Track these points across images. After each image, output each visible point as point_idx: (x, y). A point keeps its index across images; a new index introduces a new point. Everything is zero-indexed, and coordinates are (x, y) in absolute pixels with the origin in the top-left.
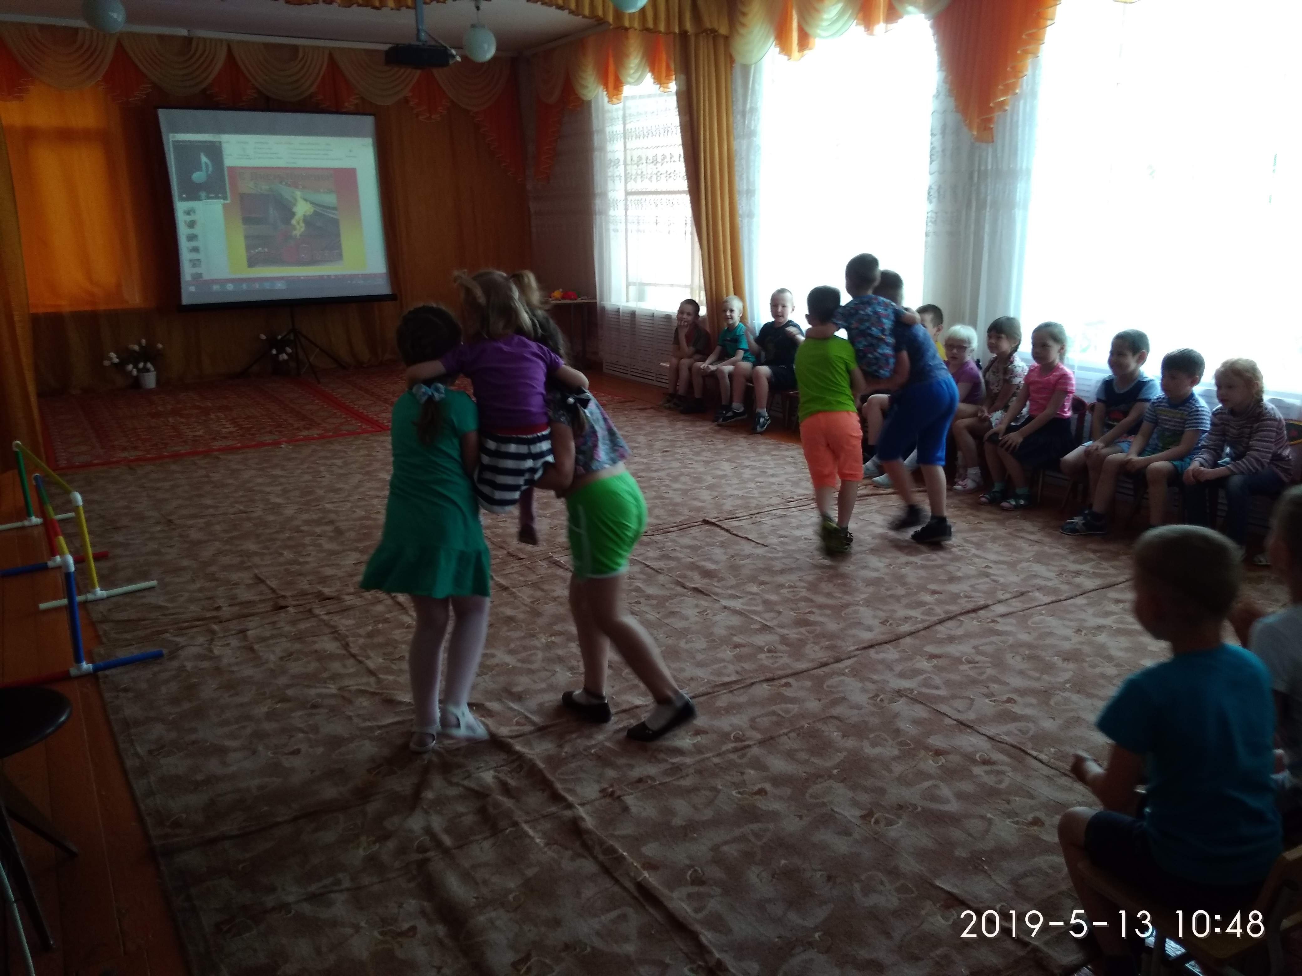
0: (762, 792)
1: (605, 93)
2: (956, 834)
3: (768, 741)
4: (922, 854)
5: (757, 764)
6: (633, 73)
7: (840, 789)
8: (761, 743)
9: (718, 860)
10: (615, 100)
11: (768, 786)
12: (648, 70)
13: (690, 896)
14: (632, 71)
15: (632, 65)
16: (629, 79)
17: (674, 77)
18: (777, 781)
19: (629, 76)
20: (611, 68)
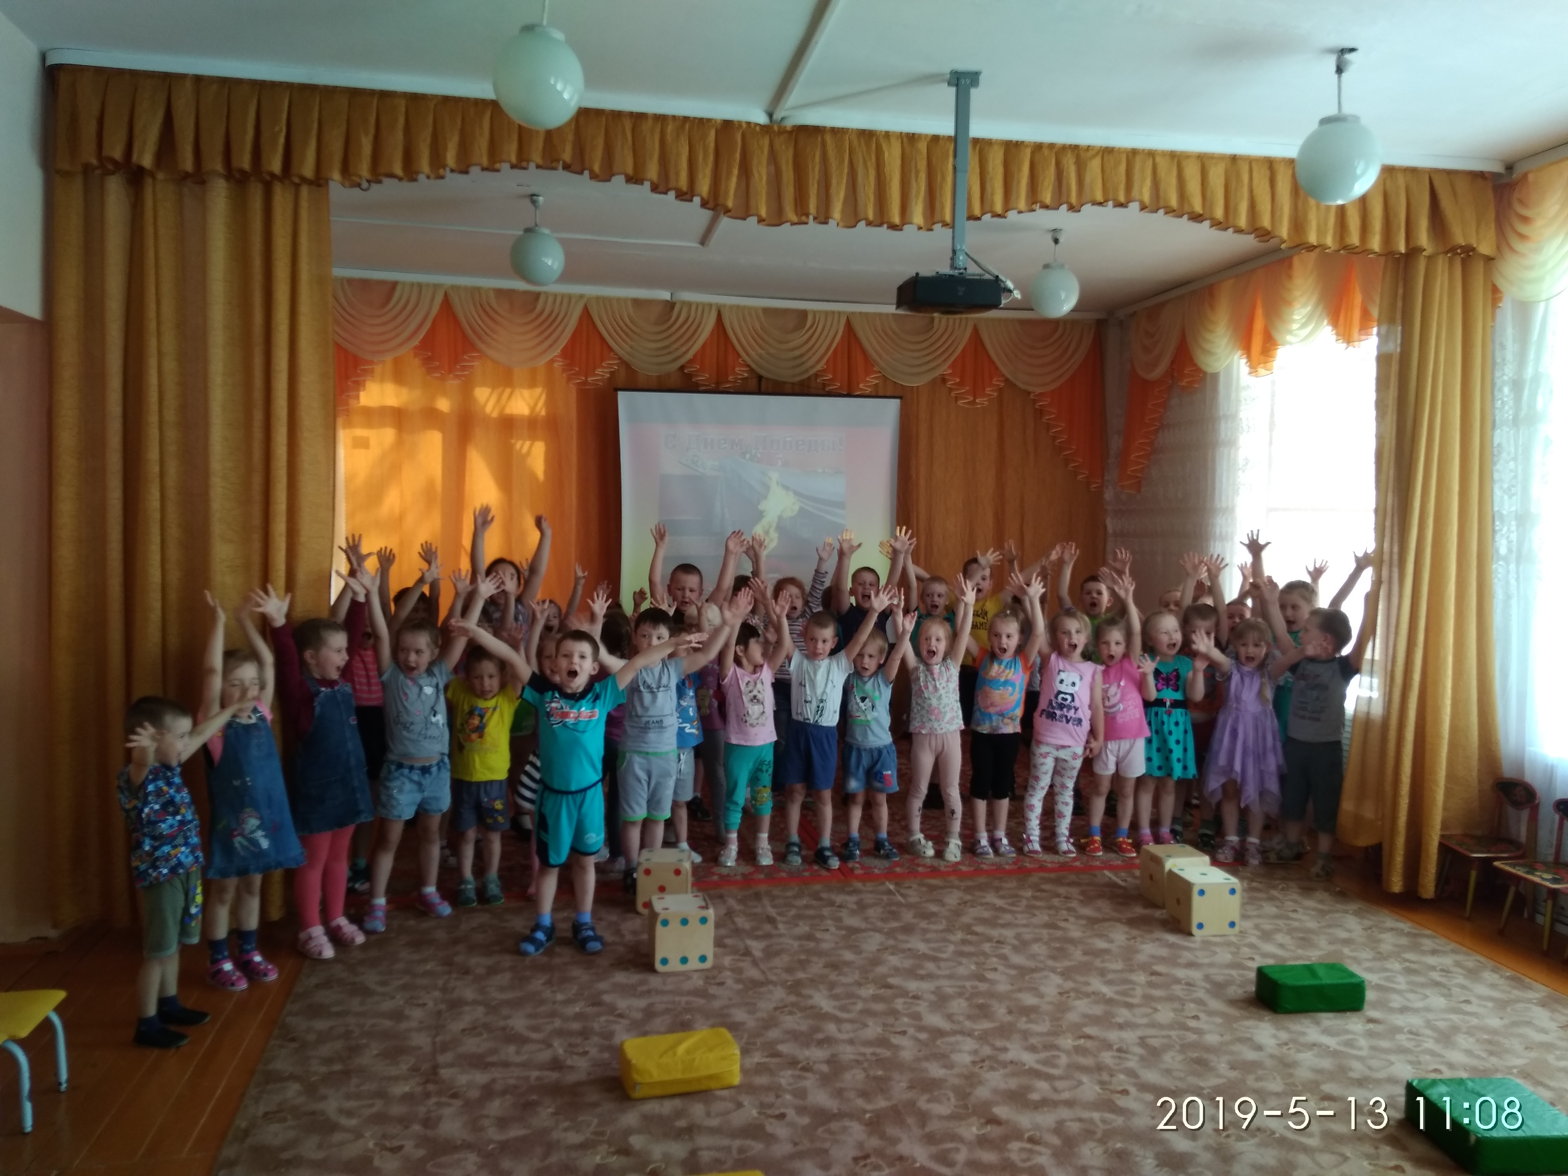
1: (1245, 361)
6: (1299, 329)
10: (1261, 371)
12: (1325, 322)
14: (1295, 326)
15: (1296, 317)
16: (1289, 338)
17: (1375, 330)
19: (1290, 332)
20: (1259, 325)
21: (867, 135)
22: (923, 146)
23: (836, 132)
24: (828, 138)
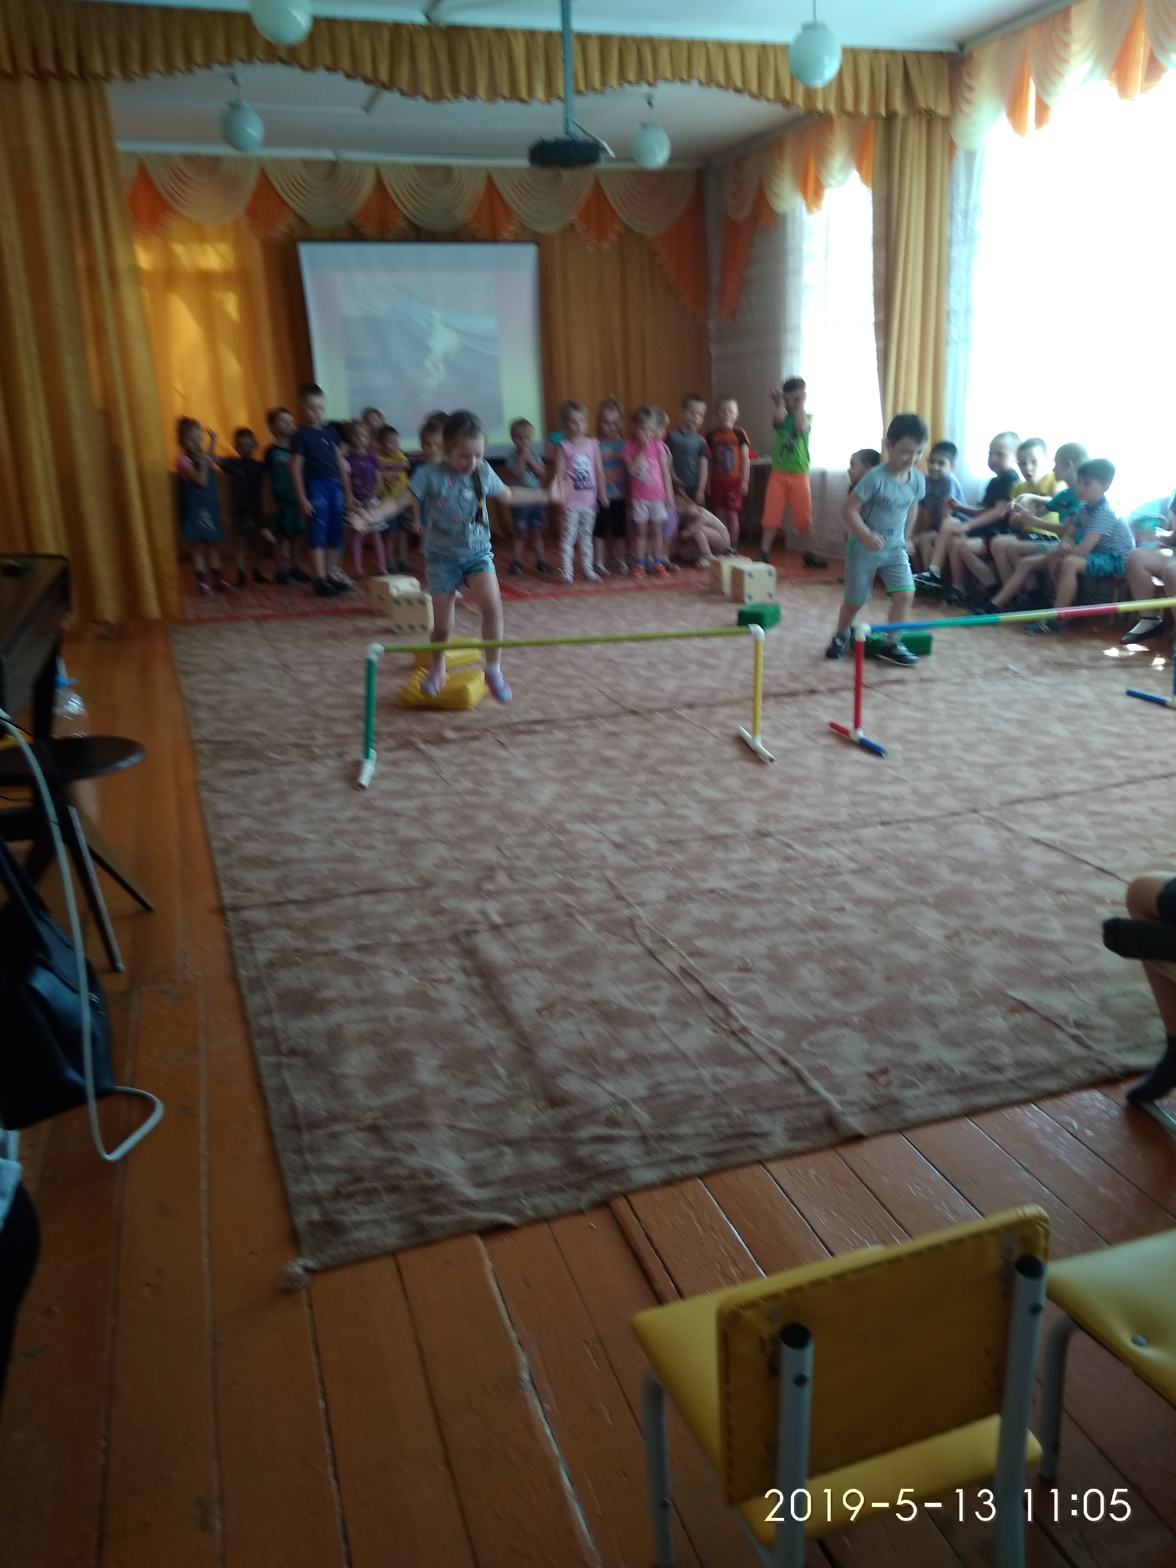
0: (841, 910)
1: (803, 201)
2: (1050, 957)
3: (864, 871)
4: (1002, 969)
5: (844, 888)
6: (837, 174)
7: (931, 914)
8: (854, 872)
9: (772, 955)
10: (814, 209)
11: (849, 906)
12: (853, 170)
13: (732, 979)
14: (834, 172)
15: (836, 163)
16: (831, 182)
18: (860, 902)
19: (832, 178)
20: (812, 170)
21: (500, 32)
22: (540, 40)
23: (478, 30)
24: (472, 35)
